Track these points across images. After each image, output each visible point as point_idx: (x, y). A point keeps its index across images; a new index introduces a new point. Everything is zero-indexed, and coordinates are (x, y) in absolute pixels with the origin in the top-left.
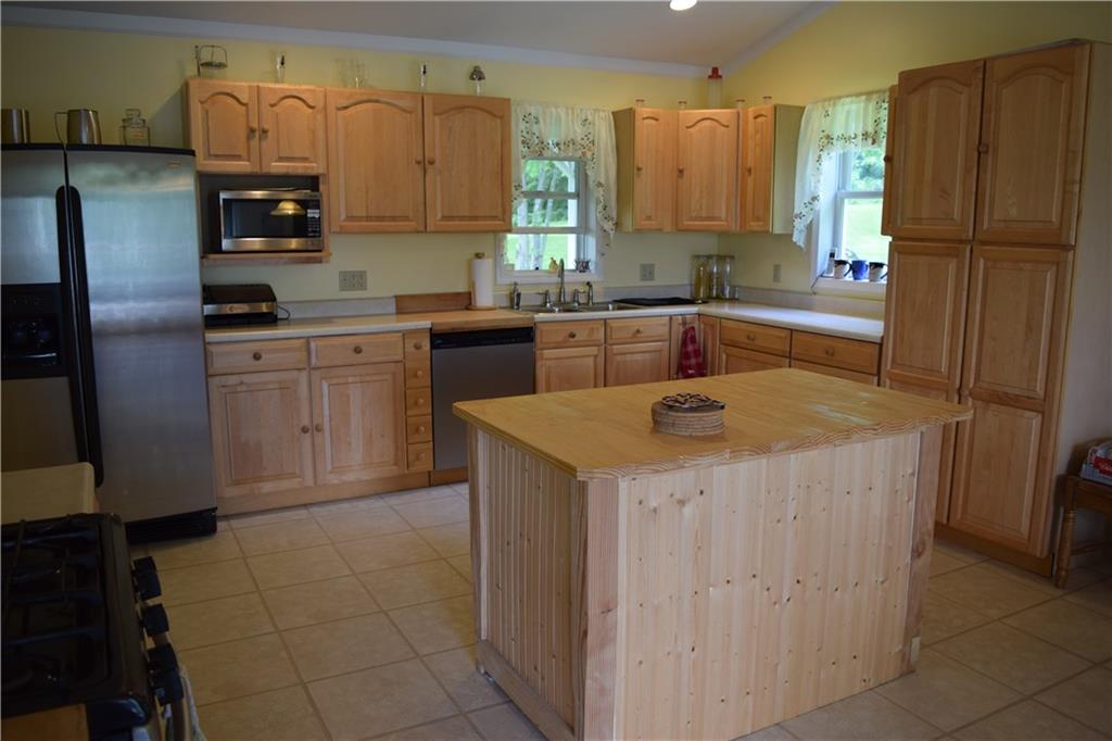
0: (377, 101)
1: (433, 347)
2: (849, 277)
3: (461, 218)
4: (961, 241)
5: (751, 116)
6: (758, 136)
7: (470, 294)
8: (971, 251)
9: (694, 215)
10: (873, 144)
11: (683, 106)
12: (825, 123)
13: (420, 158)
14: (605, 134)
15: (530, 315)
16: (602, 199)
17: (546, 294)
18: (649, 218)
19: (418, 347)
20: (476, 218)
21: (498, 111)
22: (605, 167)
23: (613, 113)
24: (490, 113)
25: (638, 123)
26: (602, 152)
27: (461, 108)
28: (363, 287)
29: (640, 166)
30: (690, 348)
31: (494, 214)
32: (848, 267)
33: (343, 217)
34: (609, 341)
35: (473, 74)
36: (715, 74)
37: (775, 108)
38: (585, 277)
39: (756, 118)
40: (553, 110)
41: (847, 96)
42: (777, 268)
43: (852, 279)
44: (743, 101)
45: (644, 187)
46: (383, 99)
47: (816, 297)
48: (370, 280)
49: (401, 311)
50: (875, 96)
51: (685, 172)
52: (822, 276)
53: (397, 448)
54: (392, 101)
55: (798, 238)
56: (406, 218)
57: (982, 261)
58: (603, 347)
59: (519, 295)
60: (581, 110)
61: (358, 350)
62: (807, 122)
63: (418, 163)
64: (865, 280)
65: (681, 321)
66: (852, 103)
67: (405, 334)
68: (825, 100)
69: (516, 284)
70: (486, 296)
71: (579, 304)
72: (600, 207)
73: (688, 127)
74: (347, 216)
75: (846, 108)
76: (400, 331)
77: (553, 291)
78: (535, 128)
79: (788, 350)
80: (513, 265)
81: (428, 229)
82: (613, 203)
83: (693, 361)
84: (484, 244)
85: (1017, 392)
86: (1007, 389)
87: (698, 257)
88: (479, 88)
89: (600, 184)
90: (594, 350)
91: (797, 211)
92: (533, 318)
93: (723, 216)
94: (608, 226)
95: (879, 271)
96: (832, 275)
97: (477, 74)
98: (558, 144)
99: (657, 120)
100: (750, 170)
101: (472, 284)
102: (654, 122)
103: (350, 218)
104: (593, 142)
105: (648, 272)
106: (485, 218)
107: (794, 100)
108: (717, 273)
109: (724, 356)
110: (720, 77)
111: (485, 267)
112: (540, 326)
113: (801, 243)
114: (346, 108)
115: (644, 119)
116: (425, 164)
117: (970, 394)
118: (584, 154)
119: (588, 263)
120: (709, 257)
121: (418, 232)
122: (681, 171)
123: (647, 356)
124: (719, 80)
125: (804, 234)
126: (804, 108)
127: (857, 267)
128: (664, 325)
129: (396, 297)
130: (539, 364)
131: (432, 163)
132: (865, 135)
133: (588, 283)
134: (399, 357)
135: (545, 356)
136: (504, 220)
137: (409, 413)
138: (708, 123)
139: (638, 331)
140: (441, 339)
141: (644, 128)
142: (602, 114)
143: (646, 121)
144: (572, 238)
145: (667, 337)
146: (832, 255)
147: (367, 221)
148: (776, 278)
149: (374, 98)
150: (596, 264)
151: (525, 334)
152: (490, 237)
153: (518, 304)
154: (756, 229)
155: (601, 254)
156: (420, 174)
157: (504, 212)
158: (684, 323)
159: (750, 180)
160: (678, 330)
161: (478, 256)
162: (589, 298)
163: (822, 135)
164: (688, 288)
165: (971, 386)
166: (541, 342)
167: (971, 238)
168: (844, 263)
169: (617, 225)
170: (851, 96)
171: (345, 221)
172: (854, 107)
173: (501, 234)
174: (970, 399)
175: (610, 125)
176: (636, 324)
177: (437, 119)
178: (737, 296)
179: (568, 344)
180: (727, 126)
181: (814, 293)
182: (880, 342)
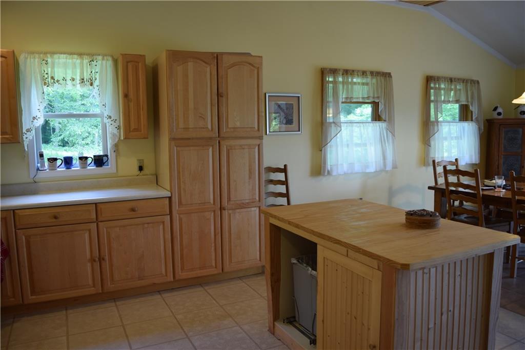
2: (62, 169)
4: (212, 138)
8: (219, 143)
10: (91, 85)
37: (14, 52)
43: (65, 169)
50: (86, 57)
52: (39, 170)
57: (225, 146)
64: (75, 168)
66: (66, 58)
68: (41, 53)
75: (63, 60)
79: (95, 217)
85: (248, 201)
86: (243, 201)
95: (87, 162)
96: (46, 168)
109: (23, 238)
146: (41, 156)
165: (226, 204)
167: (217, 136)
168: (56, 159)
172: (69, 61)
174: (226, 210)
181: (35, 182)
182: (170, 196)
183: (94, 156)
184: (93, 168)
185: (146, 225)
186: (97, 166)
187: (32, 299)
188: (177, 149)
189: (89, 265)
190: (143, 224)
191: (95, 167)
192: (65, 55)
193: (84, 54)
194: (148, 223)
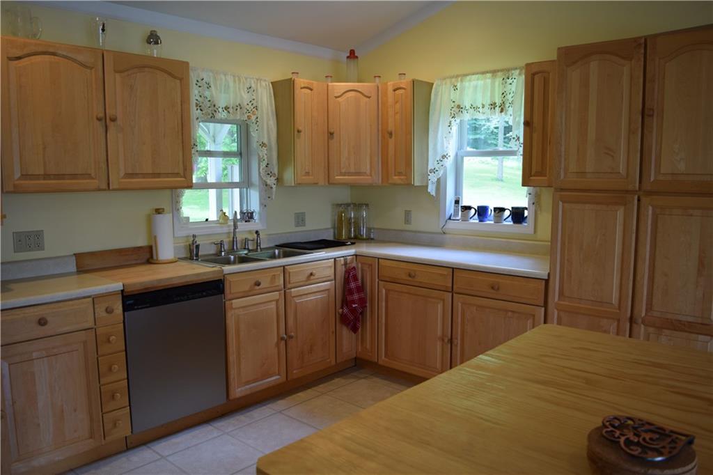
0: (54, 54)
1: (126, 308)
2: (475, 220)
3: (144, 175)
4: (627, 191)
5: (390, 89)
6: (398, 106)
7: (151, 248)
8: (639, 200)
9: (343, 171)
10: (502, 111)
11: (329, 79)
12: (454, 95)
13: (101, 115)
14: (265, 99)
15: (217, 268)
16: (265, 157)
17: (221, 244)
18: (307, 174)
19: (109, 311)
20: (158, 175)
21: (178, 72)
22: (266, 130)
23: (272, 83)
24: (170, 74)
25: (297, 91)
26: (265, 116)
27: (142, 67)
28: (40, 247)
29: (300, 128)
30: (353, 285)
31: (176, 172)
32: (473, 211)
33: (17, 175)
34: (289, 286)
35: (149, 37)
36: (352, 55)
37: (413, 82)
38: (252, 226)
39: (394, 90)
40: (223, 77)
41: (473, 74)
42: (408, 213)
43: (477, 221)
44: (379, 77)
45: (302, 146)
46: (60, 52)
47: (447, 236)
48: (48, 240)
49: (81, 270)
50: (500, 74)
51: (335, 135)
52: (450, 219)
53: (92, 420)
54: (70, 55)
55: (432, 189)
56: (89, 176)
57: (650, 208)
58: (283, 292)
59: (198, 247)
60: (246, 79)
61: (42, 322)
62: (436, 95)
63: (99, 119)
64: (490, 222)
65: (343, 262)
66: (478, 79)
67: (95, 299)
68: (453, 77)
69: (194, 236)
70: (167, 250)
71: (249, 251)
72: (264, 165)
73: (336, 97)
74: (22, 175)
75: (474, 83)
76: (89, 297)
77: (226, 240)
78: (207, 93)
79: (450, 285)
80: (188, 218)
81: (111, 188)
82: (275, 161)
83: (356, 296)
84: (162, 200)
85: (690, 319)
86: (680, 318)
87: (340, 205)
88: (155, 51)
89: (263, 145)
90: (276, 295)
91: (430, 167)
92: (223, 271)
93: (368, 172)
94: (271, 181)
95: (503, 214)
96: (459, 217)
97: (153, 39)
98: (226, 108)
99: (311, 90)
100: (391, 134)
101: (153, 237)
102: (309, 91)
103: (25, 176)
104: (256, 108)
105: (300, 219)
106: (167, 175)
107: (423, 77)
108: (354, 218)
109: (384, 291)
110: (357, 57)
111: (164, 222)
112: (227, 277)
113: (433, 193)
114: (19, 58)
115: (302, 88)
116: (106, 121)
117: (643, 322)
118: (249, 117)
119: (252, 213)
120: (348, 205)
121: (99, 190)
122: (332, 134)
123: (319, 296)
124: (356, 60)
125: (434, 186)
126: (433, 84)
127: (482, 212)
128: (330, 267)
129: (75, 254)
130: (229, 314)
131: (113, 120)
132: (493, 105)
133: (257, 232)
134: (90, 324)
135: (234, 306)
136: (185, 177)
137: (103, 381)
138: (352, 94)
139: (311, 274)
140: (133, 300)
141: (301, 95)
142: (264, 84)
143: (303, 90)
144: (237, 191)
145: (333, 277)
146: (457, 202)
147: (44, 179)
148: (407, 221)
149: (51, 50)
150: (260, 213)
151: (215, 287)
152: (168, 192)
153: (197, 255)
154: (399, 182)
155: (263, 205)
156: (101, 130)
157: (185, 170)
158: (346, 264)
159: (391, 142)
160: (341, 270)
161: (158, 211)
162: (258, 245)
163: (453, 105)
164: (332, 231)
165: (643, 315)
166: (230, 293)
167: (637, 189)
168: (469, 208)
169: (279, 180)
170: (477, 74)
171: (19, 179)
172: (480, 83)
173: (179, 190)
174: (642, 326)
175: (270, 93)
176: (309, 268)
177: (118, 76)
178: (372, 236)
179: (255, 292)
180: (369, 97)
181: (444, 233)
182: (546, 278)
183: (512, 208)
184: (509, 223)
185: (510, 314)
186: (514, 222)
187: (383, 360)
188: (563, 206)
189: (439, 344)
190: (507, 311)
191: (512, 223)
192: (477, 76)
193: (498, 71)
194: (512, 312)
